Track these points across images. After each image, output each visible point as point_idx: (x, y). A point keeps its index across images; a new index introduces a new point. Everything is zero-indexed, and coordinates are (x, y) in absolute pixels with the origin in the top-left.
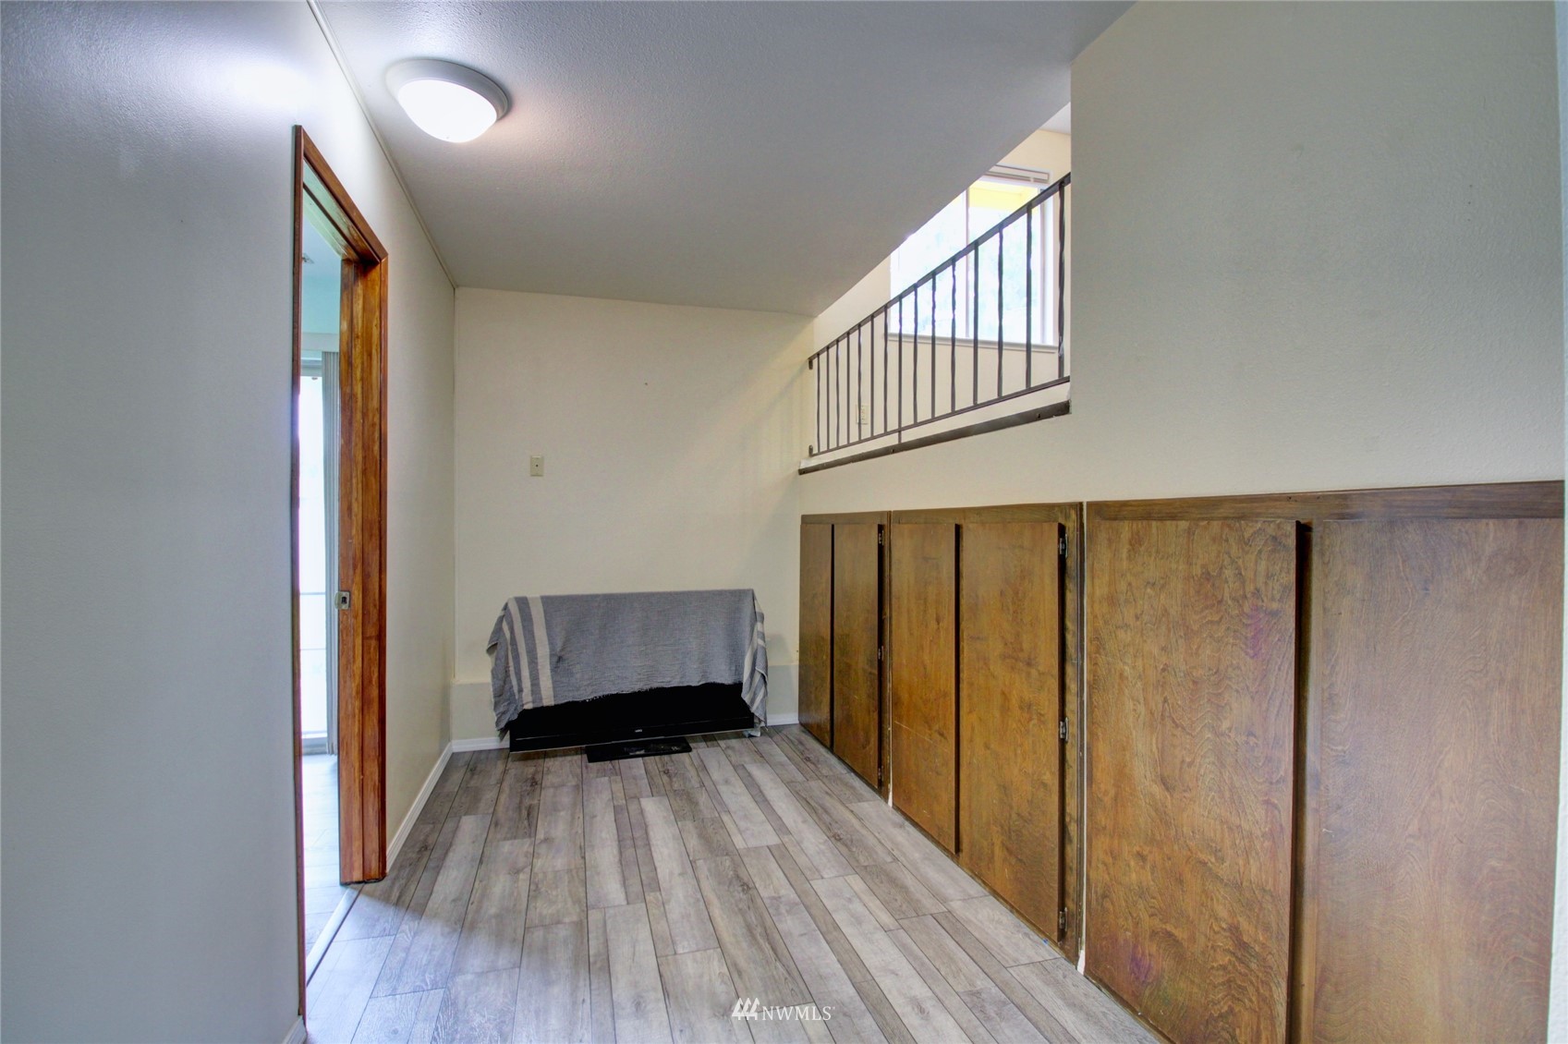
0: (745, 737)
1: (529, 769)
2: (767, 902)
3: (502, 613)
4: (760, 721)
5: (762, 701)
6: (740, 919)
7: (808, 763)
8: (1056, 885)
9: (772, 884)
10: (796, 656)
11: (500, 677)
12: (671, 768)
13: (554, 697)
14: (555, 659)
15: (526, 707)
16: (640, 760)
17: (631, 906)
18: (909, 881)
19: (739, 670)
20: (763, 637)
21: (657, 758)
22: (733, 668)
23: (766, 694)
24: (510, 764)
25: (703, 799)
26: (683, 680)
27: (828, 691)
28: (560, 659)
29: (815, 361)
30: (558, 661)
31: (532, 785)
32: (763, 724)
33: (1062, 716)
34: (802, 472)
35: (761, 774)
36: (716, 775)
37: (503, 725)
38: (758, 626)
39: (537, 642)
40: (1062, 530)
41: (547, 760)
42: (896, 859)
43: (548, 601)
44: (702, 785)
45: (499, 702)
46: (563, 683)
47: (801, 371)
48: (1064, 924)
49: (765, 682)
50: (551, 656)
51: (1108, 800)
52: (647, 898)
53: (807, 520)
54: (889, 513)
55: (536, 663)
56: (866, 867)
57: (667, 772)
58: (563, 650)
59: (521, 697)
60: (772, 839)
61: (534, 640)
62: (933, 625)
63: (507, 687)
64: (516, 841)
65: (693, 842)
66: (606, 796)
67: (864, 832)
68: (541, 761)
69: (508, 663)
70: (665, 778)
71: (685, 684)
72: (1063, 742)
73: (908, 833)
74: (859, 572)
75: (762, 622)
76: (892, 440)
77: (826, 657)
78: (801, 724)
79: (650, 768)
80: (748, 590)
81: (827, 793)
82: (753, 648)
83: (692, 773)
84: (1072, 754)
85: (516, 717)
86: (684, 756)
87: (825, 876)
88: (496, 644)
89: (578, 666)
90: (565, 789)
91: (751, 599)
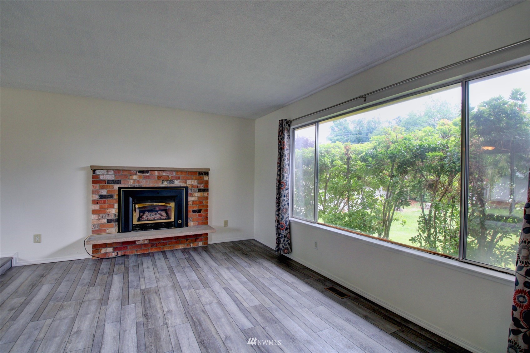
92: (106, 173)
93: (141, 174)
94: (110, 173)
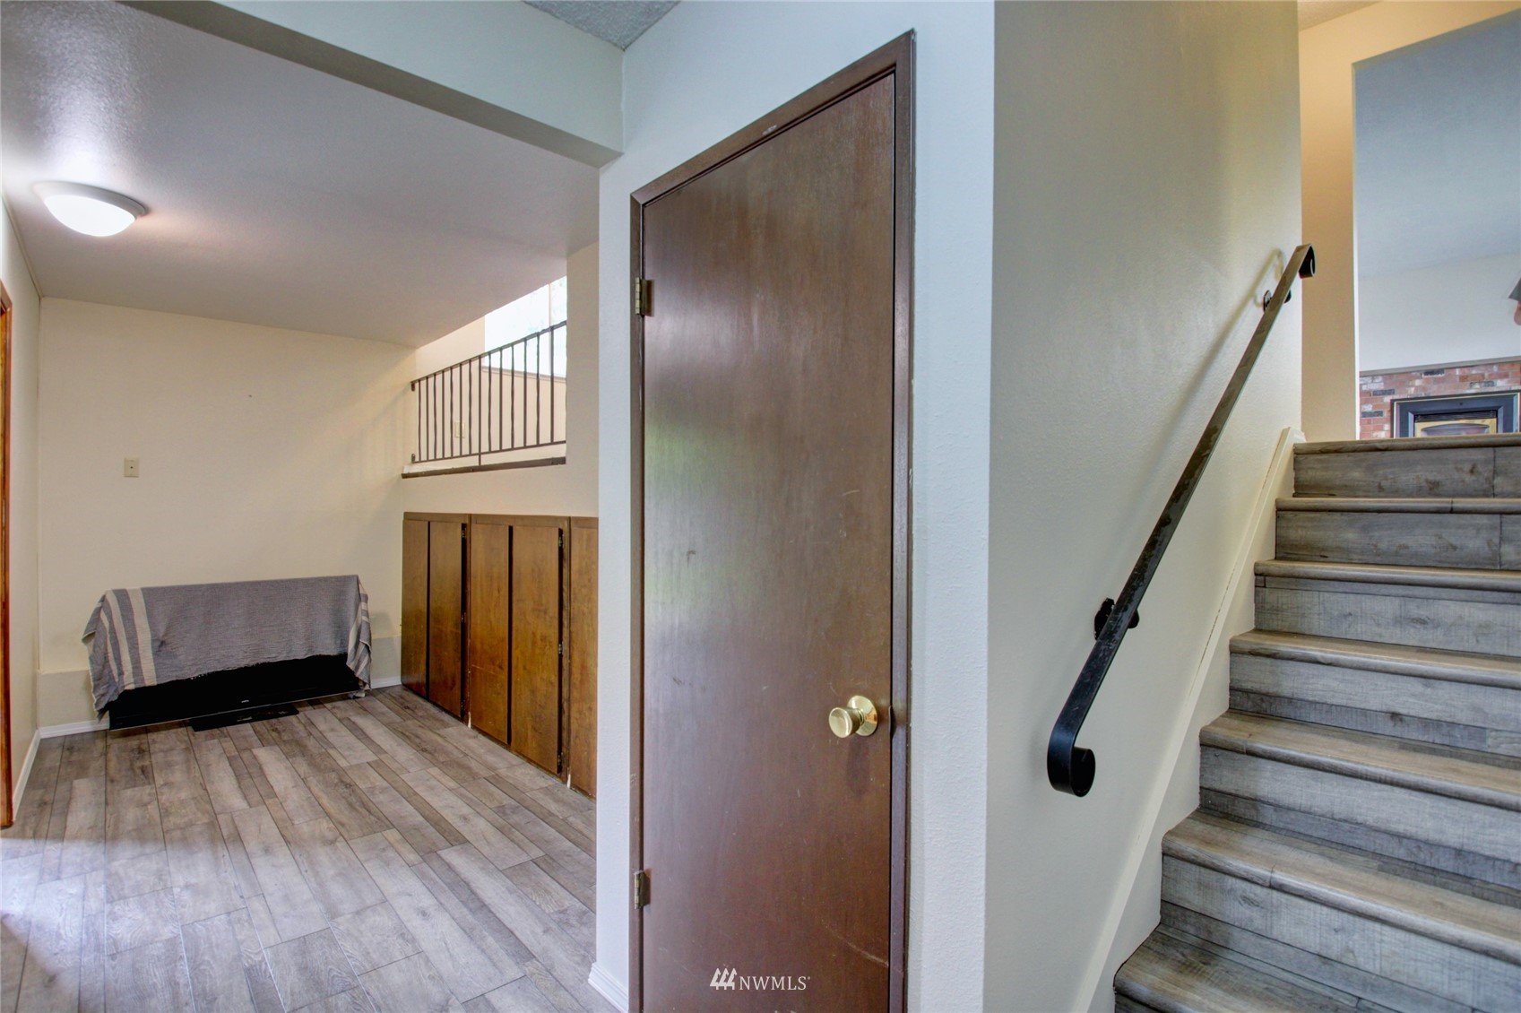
0: (350, 698)
1: (133, 742)
2: (365, 791)
3: (100, 605)
4: (365, 684)
5: (366, 667)
6: (344, 801)
7: (407, 710)
8: (556, 741)
9: (369, 781)
10: (399, 629)
11: (99, 662)
12: (280, 727)
13: (157, 677)
14: (158, 644)
15: (127, 688)
16: (248, 725)
17: (253, 809)
18: (473, 764)
19: (344, 642)
20: (367, 615)
21: (265, 722)
22: (339, 642)
23: (370, 660)
24: (109, 741)
25: (311, 743)
26: (290, 655)
27: (425, 653)
28: (163, 643)
29: (417, 385)
30: (160, 645)
31: (139, 753)
32: (367, 687)
33: (560, 641)
34: (405, 476)
35: (361, 721)
36: (322, 726)
37: (102, 706)
38: (363, 605)
39: (138, 629)
40: (561, 532)
41: (149, 734)
42: (466, 755)
43: (151, 594)
44: (310, 734)
45: (98, 684)
46: (165, 664)
47: (404, 392)
48: (561, 763)
49: (369, 651)
50: (153, 641)
51: (577, 683)
52: (267, 803)
53: (409, 518)
54: (470, 516)
55: (138, 648)
56: (443, 763)
57: (275, 730)
58: (166, 635)
59: (121, 680)
60: (371, 757)
61: (135, 628)
62: (496, 593)
63: (106, 671)
64: (136, 789)
65: (303, 768)
66: (219, 750)
67: (446, 744)
68: (143, 736)
69: (106, 650)
70: (274, 734)
71: (292, 658)
72: (561, 656)
73: (480, 740)
74: (447, 560)
75: (366, 601)
76: (473, 462)
77: (424, 626)
78: (403, 684)
79: (258, 729)
80: (353, 576)
81: (420, 726)
82: (357, 624)
83: (301, 728)
84: (565, 662)
85: (116, 698)
86: (292, 718)
87: (411, 771)
88: (93, 634)
89: (181, 649)
90: (175, 752)
91: (356, 583)
92: (1370, 381)
93: (1429, 376)
94: (1377, 381)
